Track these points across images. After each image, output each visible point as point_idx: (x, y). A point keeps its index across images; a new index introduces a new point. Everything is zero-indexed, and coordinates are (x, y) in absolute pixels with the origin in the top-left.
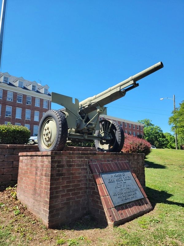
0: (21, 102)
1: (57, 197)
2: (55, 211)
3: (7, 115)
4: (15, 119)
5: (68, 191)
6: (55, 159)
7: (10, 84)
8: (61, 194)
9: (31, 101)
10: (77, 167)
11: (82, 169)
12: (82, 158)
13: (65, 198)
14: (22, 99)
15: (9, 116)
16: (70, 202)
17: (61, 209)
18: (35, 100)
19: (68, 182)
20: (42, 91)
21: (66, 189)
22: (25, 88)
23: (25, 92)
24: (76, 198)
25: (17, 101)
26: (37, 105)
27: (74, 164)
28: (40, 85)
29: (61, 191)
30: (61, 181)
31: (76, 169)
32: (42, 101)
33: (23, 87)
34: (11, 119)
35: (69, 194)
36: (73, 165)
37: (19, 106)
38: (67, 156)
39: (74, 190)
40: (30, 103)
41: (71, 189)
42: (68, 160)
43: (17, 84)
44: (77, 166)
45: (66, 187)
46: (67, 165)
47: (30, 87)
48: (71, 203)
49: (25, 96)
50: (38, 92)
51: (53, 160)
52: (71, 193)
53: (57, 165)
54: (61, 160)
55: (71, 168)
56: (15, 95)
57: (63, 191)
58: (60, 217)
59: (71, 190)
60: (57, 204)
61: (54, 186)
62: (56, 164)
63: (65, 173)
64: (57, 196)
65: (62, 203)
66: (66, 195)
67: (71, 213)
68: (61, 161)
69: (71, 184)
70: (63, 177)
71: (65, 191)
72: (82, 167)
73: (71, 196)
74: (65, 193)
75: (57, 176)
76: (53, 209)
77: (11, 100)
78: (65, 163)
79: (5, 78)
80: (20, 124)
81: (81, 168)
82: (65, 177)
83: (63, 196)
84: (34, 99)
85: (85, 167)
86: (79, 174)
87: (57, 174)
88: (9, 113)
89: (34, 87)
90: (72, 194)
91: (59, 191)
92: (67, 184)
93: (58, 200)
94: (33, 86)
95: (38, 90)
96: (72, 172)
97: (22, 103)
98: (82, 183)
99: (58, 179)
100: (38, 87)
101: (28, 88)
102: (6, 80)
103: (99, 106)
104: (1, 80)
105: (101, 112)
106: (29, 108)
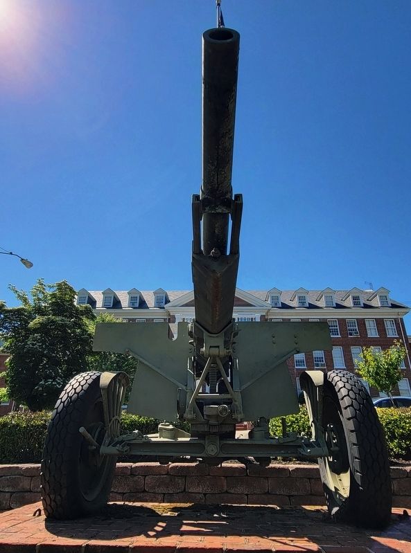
0: (338, 334)
3: (317, 365)
7: (311, 306)
9: (357, 328)
14: (338, 328)
15: (322, 365)
18: (365, 324)
20: (376, 302)
22: (339, 306)
23: (340, 314)
26: (372, 333)
28: (370, 293)
32: (380, 323)
33: (335, 305)
37: (336, 343)
40: (356, 333)
43: (322, 303)
47: (349, 302)
49: (342, 322)
50: (366, 306)
79: (300, 298)
84: (361, 323)
88: (320, 359)
89: (356, 299)
94: (354, 298)
95: (368, 303)
97: (339, 336)
100: (366, 298)
101: (345, 304)
102: (302, 300)
103: (205, 333)
104: (295, 303)
105: (215, 351)
106: (357, 342)
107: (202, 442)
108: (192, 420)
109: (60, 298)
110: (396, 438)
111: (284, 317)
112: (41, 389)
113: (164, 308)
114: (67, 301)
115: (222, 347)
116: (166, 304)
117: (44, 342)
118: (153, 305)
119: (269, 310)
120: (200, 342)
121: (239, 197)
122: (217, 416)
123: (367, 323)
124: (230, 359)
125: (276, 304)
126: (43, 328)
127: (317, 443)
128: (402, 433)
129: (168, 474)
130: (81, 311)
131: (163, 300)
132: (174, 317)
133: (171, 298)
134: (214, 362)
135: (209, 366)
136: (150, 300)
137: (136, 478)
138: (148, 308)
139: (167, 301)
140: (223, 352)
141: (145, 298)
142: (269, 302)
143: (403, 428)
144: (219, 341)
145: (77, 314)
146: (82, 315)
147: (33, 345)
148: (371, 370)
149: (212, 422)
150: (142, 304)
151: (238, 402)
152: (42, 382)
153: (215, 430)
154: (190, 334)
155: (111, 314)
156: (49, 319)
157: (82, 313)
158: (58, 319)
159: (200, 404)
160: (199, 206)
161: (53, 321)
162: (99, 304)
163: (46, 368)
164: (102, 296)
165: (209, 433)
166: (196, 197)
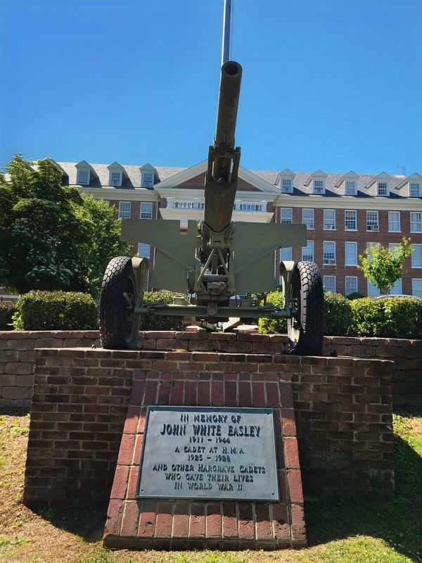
0: (354, 228)
1: (46, 444)
2: (38, 472)
3: (327, 262)
4: (343, 268)
5: (73, 436)
6: (45, 364)
7: (328, 194)
8: (56, 440)
9: (378, 221)
10: (101, 387)
11: (114, 392)
12: (116, 364)
13: (65, 451)
14: (356, 220)
15: (332, 262)
16: (78, 461)
17: (55, 471)
18: (387, 217)
19: (73, 417)
20: (405, 191)
21: (68, 433)
22: (361, 195)
23: (361, 204)
24: (94, 455)
25: (346, 227)
26: (394, 227)
27: (92, 377)
28: (401, 179)
29: (55, 433)
30: (57, 412)
31: (99, 390)
32: (405, 216)
33: (356, 194)
34: (336, 268)
35: (77, 443)
36: (89, 380)
37: (351, 237)
38: (75, 360)
39: (91, 436)
40: (376, 227)
41: (83, 433)
42: (78, 369)
43: (341, 191)
44: (100, 384)
45: (70, 426)
46: (74, 379)
47: (373, 191)
48: (80, 463)
49: (362, 213)
50: (393, 196)
51: (39, 366)
52: (81, 442)
53: (48, 378)
54: (59, 367)
55: (85, 386)
56: (340, 213)
57: (62, 434)
58: (50, 487)
59: (80, 436)
60: (45, 460)
61: (40, 421)
62: (47, 376)
63: (68, 397)
64: (47, 442)
65: (56, 460)
66: (67, 444)
67: (79, 486)
68: (58, 369)
69: (83, 423)
70: (61, 403)
71: (66, 436)
72: (115, 387)
73: (81, 450)
74: (65, 440)
75: (46, 401)
76: (34, 467)
77: (333, 228)
78: (67, 375)
79: (316, 183)
80: (356, 277)
81: (113, 389)
82: (67, 406)
83: (59, 444)
84: (384, 215)
85: (124, 387)
86: (108, 401)
87: (47, 396)
88: (331, 256)
89: (382, 187)
90: (83, 444)
91: (50, 432)
92: (71, 420)
93: (48, 452)
94: (380, 186)
95: (396, 192)
96: (85, 395)
97: (356, 230)
98: (114, 424)
99: (50, 408)
100: (395, 185)
101: (369, 192)
102: (318, 187)
103: (211, 232)
104: (309, 190)
105: (217, 245)
106: (374, 238)
107: (205, 307)
108: (199, 292)
109: (44, 179)
110: (364, 320)
111: (295, 206)
112: (33, 275)
113: (152, 189)
114: (52, 182)
115: (222, 242)
116: (155, 184)
117: (32, 227)
118: (139, 185)
119: (278, 196)
120: (207, 238)
121: (238, 149)
122: (217, 290)
123: (390, 216)
124: (228, 251)
125: (287, 189)
126: (28, 211)
127: (285, 310)
128: (370, 317)
129: (174, 338)
130: (67, 194)
131: (151, 179)
132: (165, 200)
133: (161, 177)
134: (216, 253)
135: (213, 256)
136: (136, 178)
137: (149, 341)
138: (133, 188)
139: (157, 181)
140: (223, 246)
141: (130, 175)
142: (279, 187)
143: (371, 313)
144: (220, 237)
145: (63, 197)
146: (68, 198)
147: (21, 229)
148: (373, 266)
149: (213, 293)
150: (126, 183)
151: (232, 281)
152: (36, 269)
153: (215, 299)
154: (199, 231)
155: (89, 194)
156: (34, 202)
157: (69, 196)
158: (45, 202)
159: (205, 281)
160: (213, 153)
161: (39, 205)
162: (73, 180)
163: (37, 254)
164: (75, 170)
165: (210, 301)
166: (211, 148)
